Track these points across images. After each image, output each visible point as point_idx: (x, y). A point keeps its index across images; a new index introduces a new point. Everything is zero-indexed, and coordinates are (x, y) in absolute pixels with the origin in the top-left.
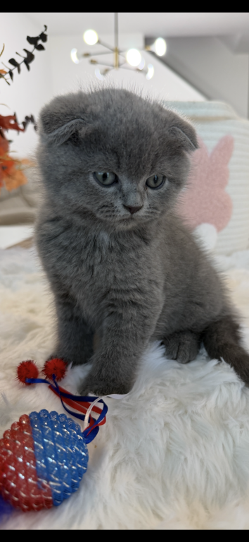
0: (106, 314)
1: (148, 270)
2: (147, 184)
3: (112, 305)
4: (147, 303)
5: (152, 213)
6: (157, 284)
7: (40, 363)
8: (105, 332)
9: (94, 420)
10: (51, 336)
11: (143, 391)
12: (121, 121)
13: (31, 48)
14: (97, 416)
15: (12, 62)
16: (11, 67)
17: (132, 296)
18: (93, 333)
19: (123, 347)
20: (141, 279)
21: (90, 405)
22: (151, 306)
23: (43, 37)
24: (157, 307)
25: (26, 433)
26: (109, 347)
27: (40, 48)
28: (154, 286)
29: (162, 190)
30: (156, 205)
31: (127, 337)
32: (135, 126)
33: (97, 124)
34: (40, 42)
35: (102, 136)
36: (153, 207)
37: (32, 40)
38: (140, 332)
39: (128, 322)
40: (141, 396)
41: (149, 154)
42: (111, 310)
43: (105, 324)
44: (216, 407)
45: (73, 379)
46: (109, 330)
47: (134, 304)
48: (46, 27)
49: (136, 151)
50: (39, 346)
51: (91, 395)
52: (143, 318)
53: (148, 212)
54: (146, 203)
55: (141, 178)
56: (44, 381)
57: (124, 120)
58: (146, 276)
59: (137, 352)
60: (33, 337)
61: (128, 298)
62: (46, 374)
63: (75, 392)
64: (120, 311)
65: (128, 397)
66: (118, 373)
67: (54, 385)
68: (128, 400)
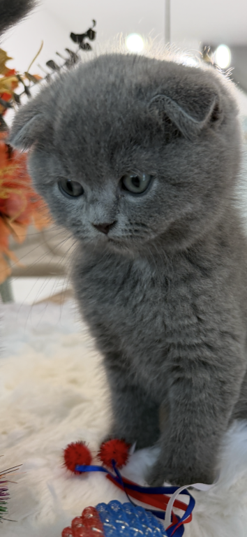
0: (171, 381)
1: (217, 317)
3: (177, 369)
4: (222, 363)
6: (234, 337)
7: (93, 445)
8: (172, 406)
9: (178, 517)
10: (103, 413)
11: (234, 481)
13: (74, 47)
14: (181, 513)
15: (51, 64)
16: (49, 70)
17: (199, 353)
18: (157, 406)
19: (198, 426)
20: (207, 330)
21: (168, 499)
22: (229, 366)
23: (91, 34)
24: (239, 368)
25: (95, 529)
26: (179, 427)
27: (87, 47)
28: (231, 341)
31: (202, 412)
34: (86, 40)
37: (76, 38)
38: (218, 403)
39: (201, 392)
40: (231, 488)
42: (177, 375)
43: (171, 395)
45: (139, 466)
46: (177, 403)
47: (204, 364)
48: (94, 21)
50: (89, 425)
51: (167, 485)
52: (220, 383)
56: (100, 469)
58: (215, 326)
59: (216, 429)
60: (80, 413)
61: (195, 356)
62: (101, 460)
63: (142, 483)
64: (188, 376)
65: (215, 488)
66: (195, 459)
67: (114, 474)
68: (215, 492)
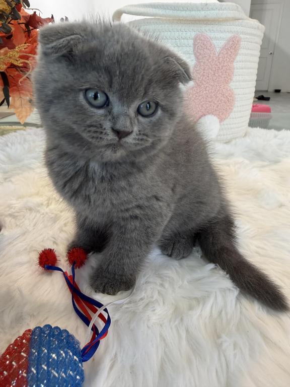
2: (138, 112)
5: (142, 140)
12: (118, 42)
29: (154, 119)
30: (147, 131)
32: (130, 48)
33: (94, 43)
35: (97, 55)
36: (143, 134)
41: (143, 78)
44: (211, 316)
49: (129, 72)
53: (138, 139)
54: (136, 129)
55: (133, 101)
57: (121, 40)
